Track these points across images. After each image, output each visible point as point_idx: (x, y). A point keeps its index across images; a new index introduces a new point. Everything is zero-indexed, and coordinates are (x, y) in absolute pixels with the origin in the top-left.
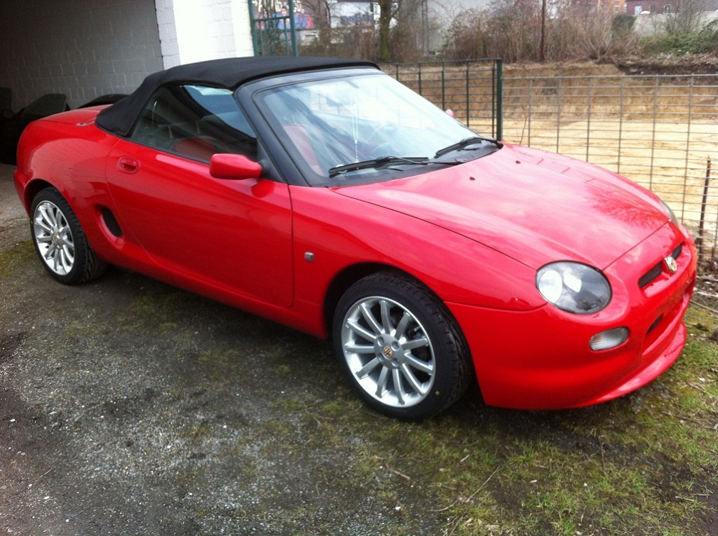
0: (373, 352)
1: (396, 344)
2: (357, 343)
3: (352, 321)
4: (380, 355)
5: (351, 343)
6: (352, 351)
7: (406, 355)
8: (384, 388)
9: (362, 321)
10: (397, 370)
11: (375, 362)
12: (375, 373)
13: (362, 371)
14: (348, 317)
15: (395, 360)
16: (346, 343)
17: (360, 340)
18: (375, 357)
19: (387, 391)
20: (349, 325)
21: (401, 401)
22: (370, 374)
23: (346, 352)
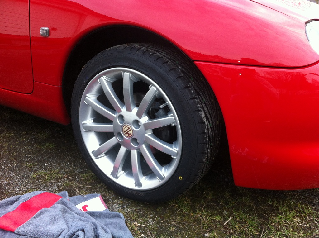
0: (112, 130)
1: (136, 122)
2: (94, 121)
3: (91, 97)
4: (120, 134)
5: (88, 121)
6: (90, 129)
7: (147, 135)
8: (120, 169)
9: (102, 98)
10: (136, 151)
11: (113, 141)
12: (113, 153)
13: (99, 150)
14: (87, 93)
15: (135, 140)
16: (84, 120)
17: (99, 118)
18: (113, 136)
19: (123, 172)
20: (88, 101)
21: (138, 184)
22: (106, 154)
23: (82, 130)
